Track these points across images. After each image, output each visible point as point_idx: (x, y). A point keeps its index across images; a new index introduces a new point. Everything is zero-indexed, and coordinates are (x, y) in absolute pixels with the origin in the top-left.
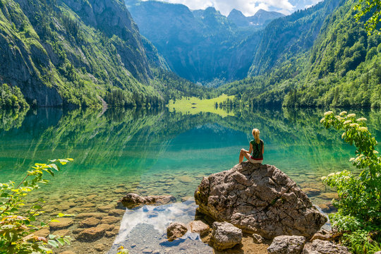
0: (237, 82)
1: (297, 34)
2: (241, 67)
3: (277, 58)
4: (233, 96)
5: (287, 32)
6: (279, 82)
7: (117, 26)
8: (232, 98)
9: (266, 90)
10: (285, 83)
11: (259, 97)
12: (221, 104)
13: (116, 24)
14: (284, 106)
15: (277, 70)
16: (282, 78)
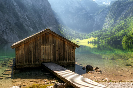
0: (98, 31)
1: (127, 8)
2: (99, 24)
3: (117, 20)
4: (97, 38)
5: (122, 7)
6: (119, 31)
7: (41, 5)
8: (96, 39)
9: (113, 35)
10: (122, 32)
11: (109, 38)
12: (91, 42)
13: (41, 4)
14: (123, 43)
15: (117, 26)
16: (120, 29)
